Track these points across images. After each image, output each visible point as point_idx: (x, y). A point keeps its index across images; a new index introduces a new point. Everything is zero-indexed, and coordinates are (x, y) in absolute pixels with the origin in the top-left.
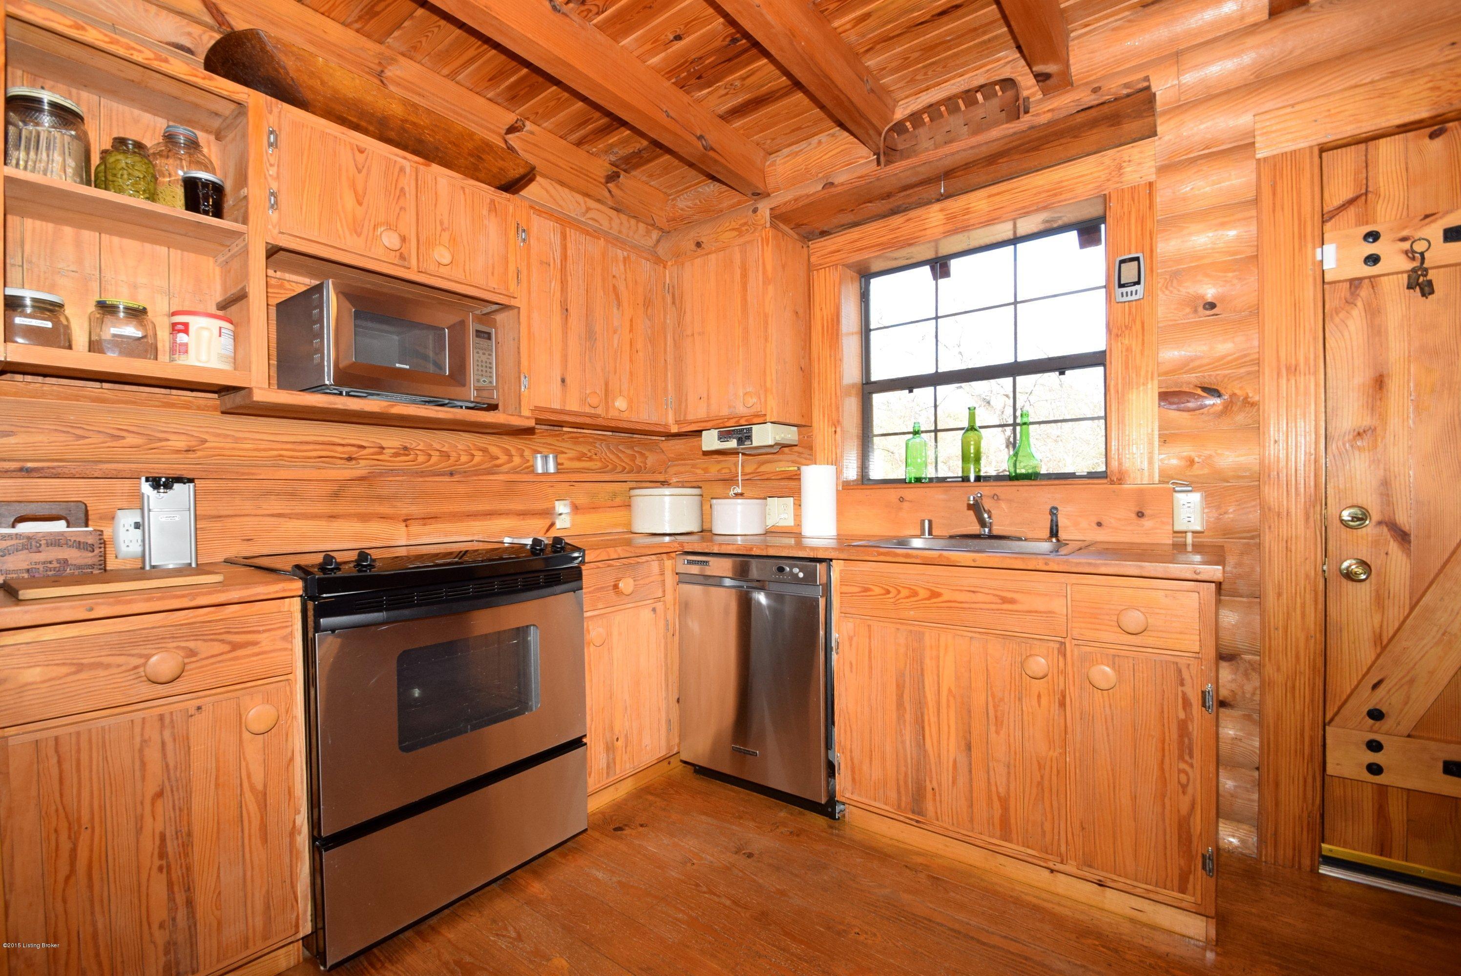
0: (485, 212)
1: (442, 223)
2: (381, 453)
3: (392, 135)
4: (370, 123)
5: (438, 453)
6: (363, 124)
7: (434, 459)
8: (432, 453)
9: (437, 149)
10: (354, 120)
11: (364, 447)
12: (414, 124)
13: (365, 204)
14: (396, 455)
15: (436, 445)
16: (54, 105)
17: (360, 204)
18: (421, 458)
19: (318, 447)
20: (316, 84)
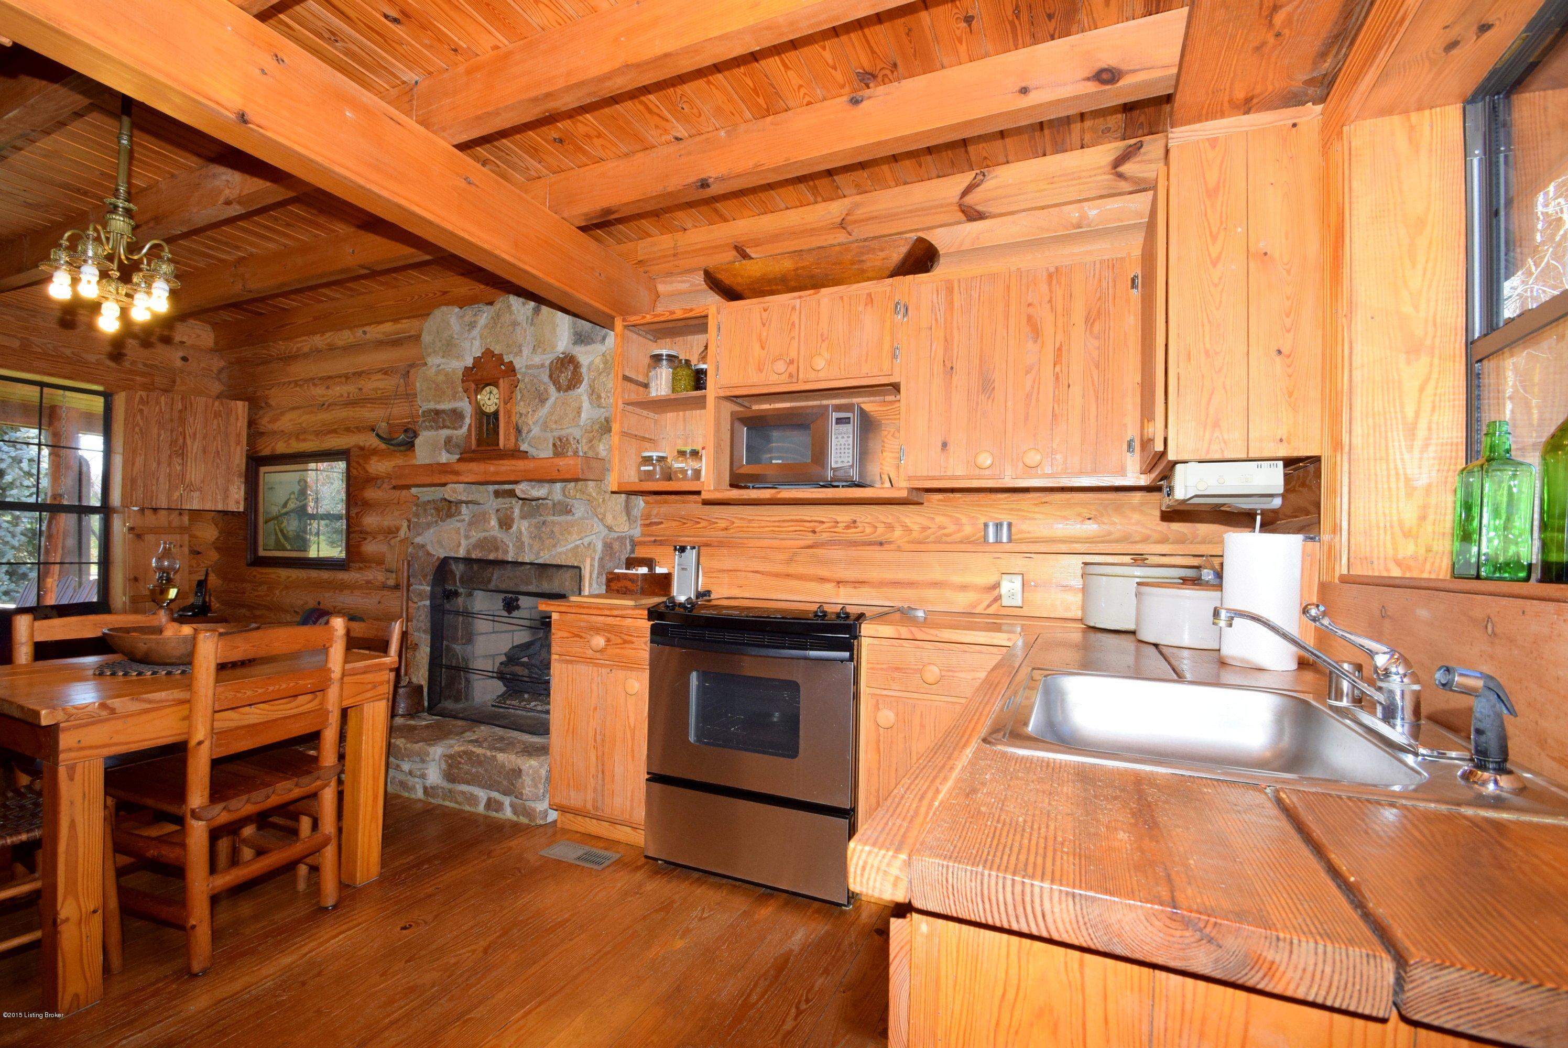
0: (861, 308)
1: (822, 335)
2: (836, 527)
3: (793, 284)
4: (777, 285)
5: (883, 525)
6: (774, 287)
7: (880, 531)
8: (877, 525)
9: (827, 275)
10: (768, 288)
11: (823, 522)
12: (803, 267)
13: (766, 349)
14: (847, 527)
15: (882, 518)
16: (668, 356)
17: (763, 348)
18: (868, 530)
19: (792, 524)
20: (739, 279)
